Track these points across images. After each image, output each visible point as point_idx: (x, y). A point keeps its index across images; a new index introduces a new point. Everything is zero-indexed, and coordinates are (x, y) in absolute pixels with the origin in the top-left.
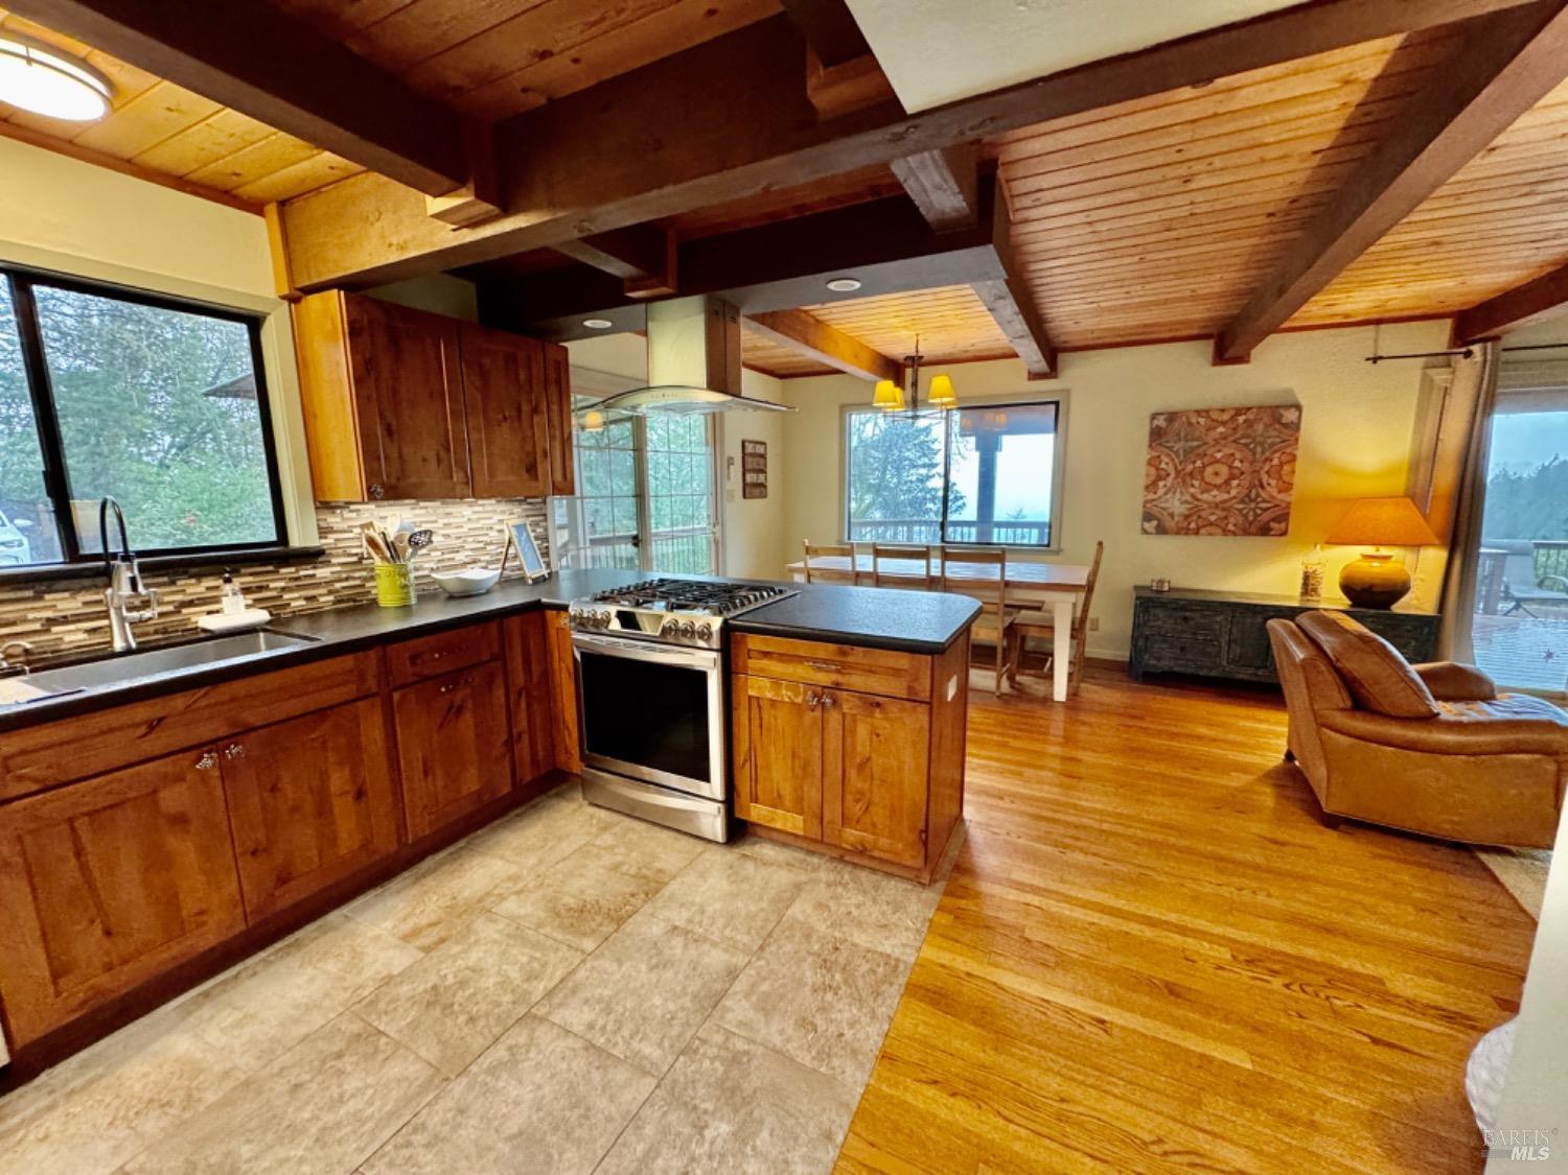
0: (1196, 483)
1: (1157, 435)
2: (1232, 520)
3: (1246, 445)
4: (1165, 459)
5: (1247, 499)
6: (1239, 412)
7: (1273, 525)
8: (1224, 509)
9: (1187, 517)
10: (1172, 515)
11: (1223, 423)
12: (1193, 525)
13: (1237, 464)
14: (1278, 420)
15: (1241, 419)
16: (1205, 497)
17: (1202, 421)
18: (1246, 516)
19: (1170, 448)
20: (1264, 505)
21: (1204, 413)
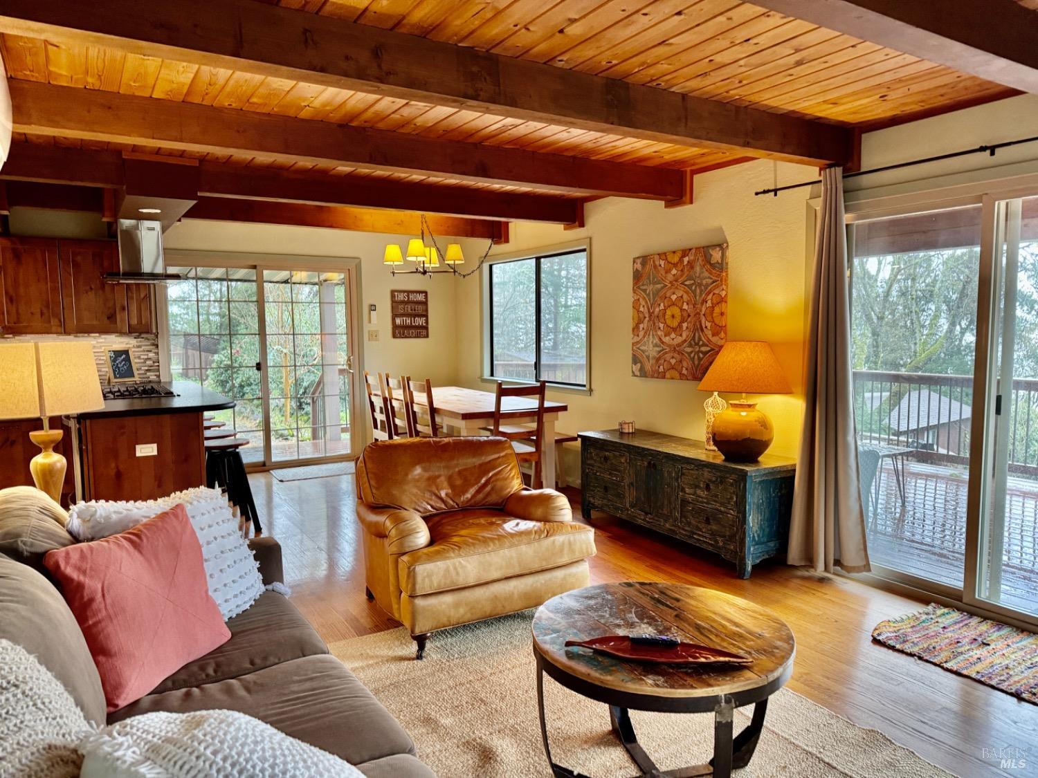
0: (661, 325)
1: (637, 276)
2: (685, 364)
3: (689, 286)
4: (642, 302)
5: (694, 342)
6: (685, 252)
8: (680, 353)
9: (658, 360)
10: (648, 357)
11: (675, 265)
12: (661, 369)
13: (685, 307)
14: (707, 259)
15: (686, 260)
16: (666, 339)
17: (662, 263)
18: (693, 359)
19: (645, 291)
20: (704, 349)
21: (663, 255)
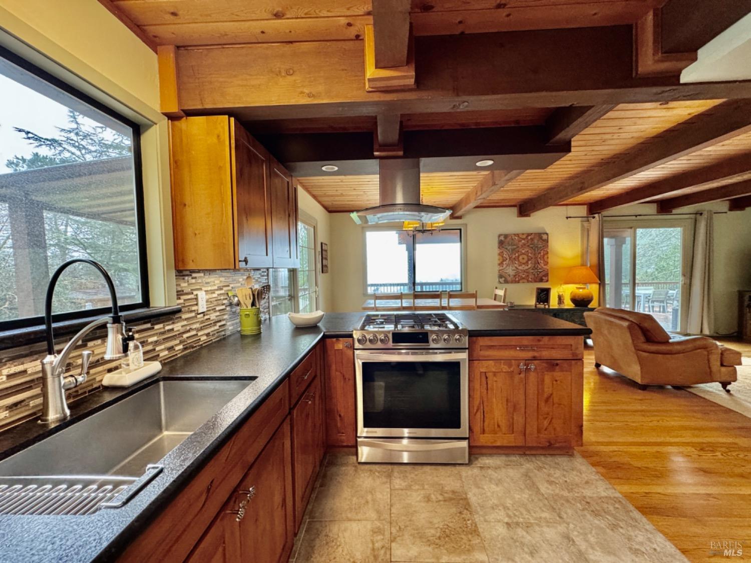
0: (517, 262)
1: (501, 243)
2: (530, 277)
3: (532, 248)
4: (505, 253)
5: (534, 268)
6: (529, 235)
7: (544, 278)
8: (527, 272)
9: (515, 276)
10: (509, 275)
11: (524, 239)
12: (517, 279)
13: (530, 255)
14: (541, 238)
15: (529, 238)
16: (520, 268)
17: (516, 238)
18: (534, 275)
19: (507, 249)
20: (540, 270)
21: (518, 235)
